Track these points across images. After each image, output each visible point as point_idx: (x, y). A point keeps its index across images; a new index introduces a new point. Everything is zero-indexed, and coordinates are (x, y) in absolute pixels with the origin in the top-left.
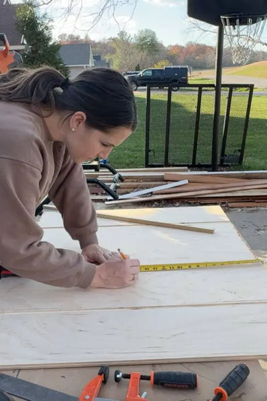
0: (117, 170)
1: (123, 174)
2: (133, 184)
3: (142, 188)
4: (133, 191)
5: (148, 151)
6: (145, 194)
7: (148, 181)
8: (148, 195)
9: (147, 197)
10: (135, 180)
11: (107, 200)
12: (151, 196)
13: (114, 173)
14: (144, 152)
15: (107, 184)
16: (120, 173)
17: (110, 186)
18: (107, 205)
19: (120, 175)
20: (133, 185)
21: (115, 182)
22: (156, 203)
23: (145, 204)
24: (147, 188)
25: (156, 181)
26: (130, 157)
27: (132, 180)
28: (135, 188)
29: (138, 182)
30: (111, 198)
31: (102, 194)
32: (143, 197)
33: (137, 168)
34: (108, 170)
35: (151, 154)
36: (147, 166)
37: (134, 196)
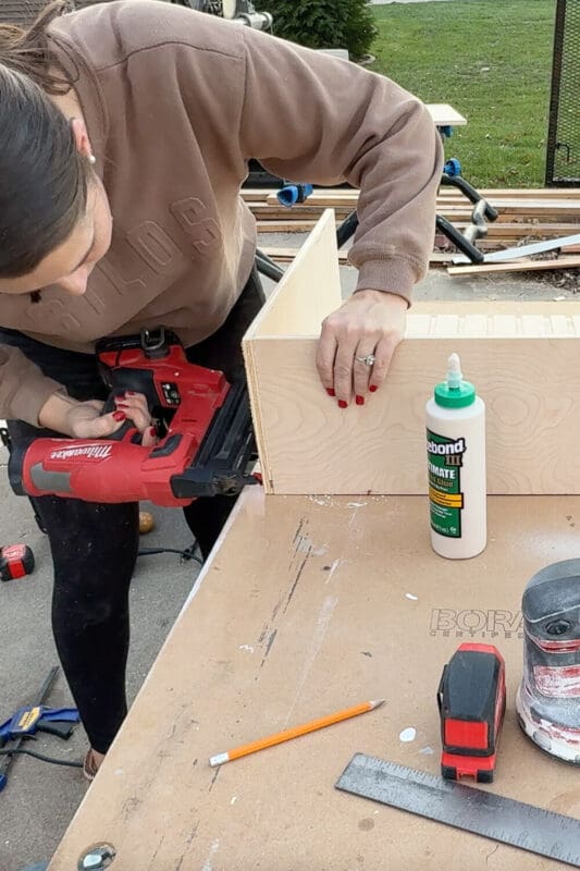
0: (479, 191)
1: (494, 203)
2: (515, 226)
3: (537, 237)
4: (514, 245)
5: (553, 146)
6: (542, 253)
7: (551, 222)
8: (549, 256)
9: (546, 259)
10: (520, 219)
11: (453, 264)
12: (556, 258)
13: (474, 200)
14: (545, 150)
15: (456, 225)
16: (488, 200)
17: (463, 229)
18: (451, 275)
19: (487, 205)
20: (516, 230)
21: (475, 223)
22: (568, 275)
23: (541, 277)
24: (548, 238)
25: (570, 222)
26: (508, 159)
27: (514, 217)
28: (519, 238)
29: (526, 222)
30: (465, 259)
31: (441, 249)
32: (537, 260)
33: (524, 187)
34: (458, 192)
35: (559, 153)
36: (550, 184)
37: (518, 256)
